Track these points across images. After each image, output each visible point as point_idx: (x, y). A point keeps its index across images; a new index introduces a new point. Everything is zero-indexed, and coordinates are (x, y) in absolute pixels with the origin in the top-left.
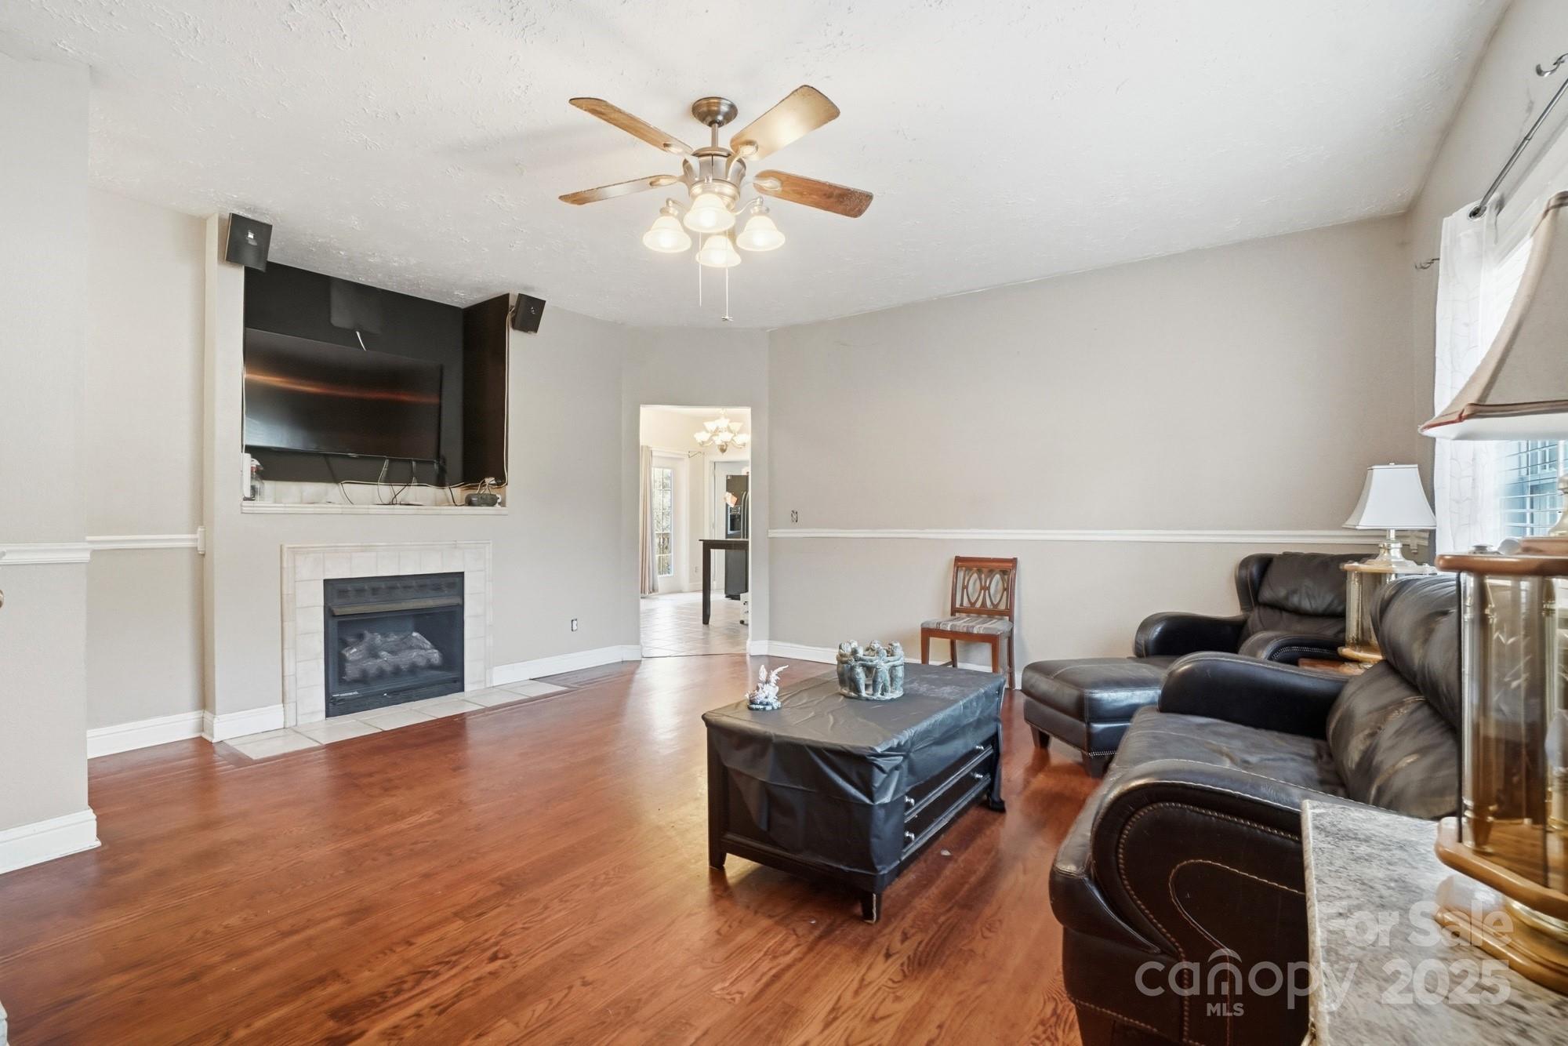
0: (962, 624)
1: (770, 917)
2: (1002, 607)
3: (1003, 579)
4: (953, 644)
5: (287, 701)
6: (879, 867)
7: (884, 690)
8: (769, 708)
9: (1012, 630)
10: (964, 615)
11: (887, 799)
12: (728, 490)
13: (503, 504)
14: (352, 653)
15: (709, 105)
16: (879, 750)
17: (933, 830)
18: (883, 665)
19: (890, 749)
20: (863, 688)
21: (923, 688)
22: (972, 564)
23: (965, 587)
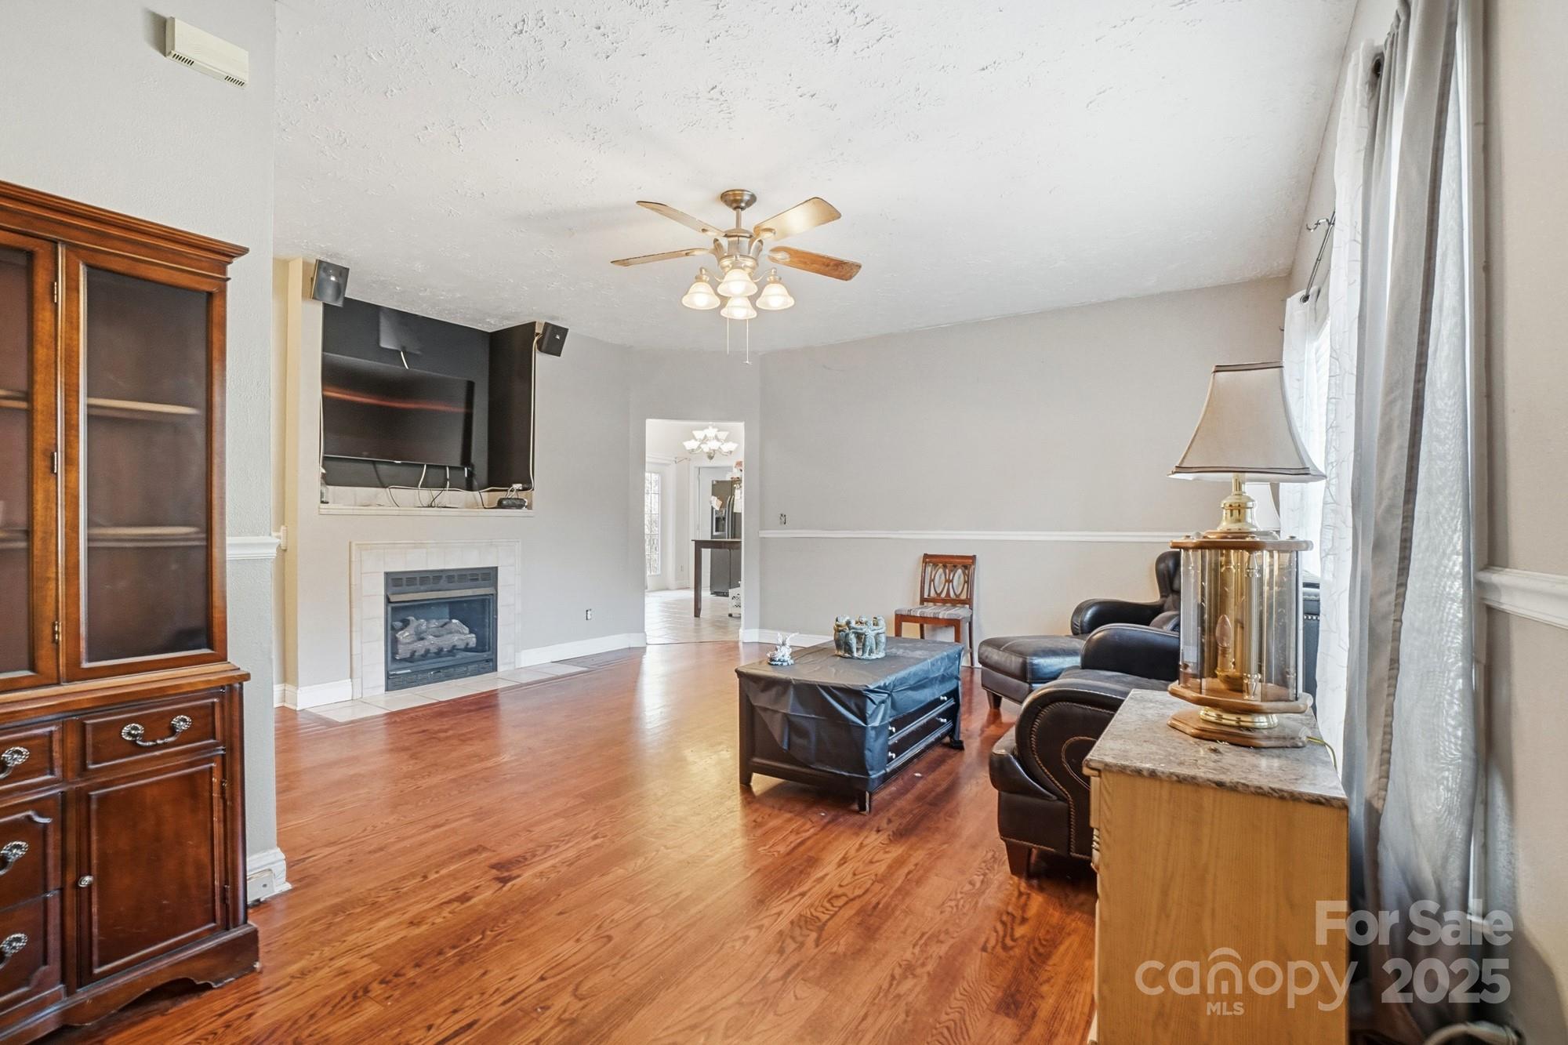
0: (930, 610)
1: (790, 812)
2: (963, 597)
3: (964, 573)
4: (922, 627)
5: (354, 676)
6: (871, 773)
7: (871, 651)
8: (785, 664)
9: (972, 616)
10: (931, 604)
11: (877, 723)
12: (713, 494)
13: (529, 507)
14: (404, 636)
15: (735, 195)
16: (871, 687)
17: (908, 754)
18: (870, 632)
19: (879, 687)
20: (855, 650)
21: (900, 652)
22: (938, 560)
23: (932, 580)
